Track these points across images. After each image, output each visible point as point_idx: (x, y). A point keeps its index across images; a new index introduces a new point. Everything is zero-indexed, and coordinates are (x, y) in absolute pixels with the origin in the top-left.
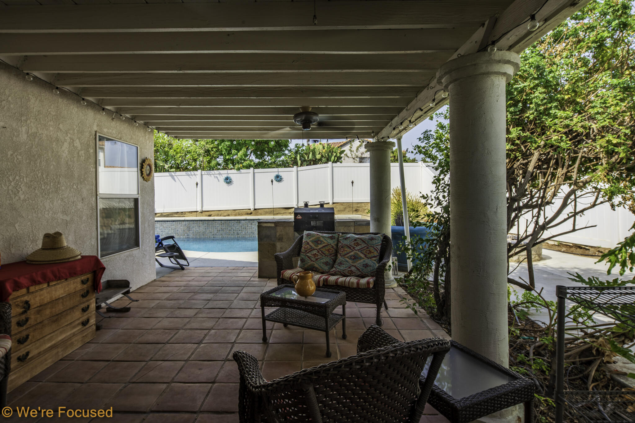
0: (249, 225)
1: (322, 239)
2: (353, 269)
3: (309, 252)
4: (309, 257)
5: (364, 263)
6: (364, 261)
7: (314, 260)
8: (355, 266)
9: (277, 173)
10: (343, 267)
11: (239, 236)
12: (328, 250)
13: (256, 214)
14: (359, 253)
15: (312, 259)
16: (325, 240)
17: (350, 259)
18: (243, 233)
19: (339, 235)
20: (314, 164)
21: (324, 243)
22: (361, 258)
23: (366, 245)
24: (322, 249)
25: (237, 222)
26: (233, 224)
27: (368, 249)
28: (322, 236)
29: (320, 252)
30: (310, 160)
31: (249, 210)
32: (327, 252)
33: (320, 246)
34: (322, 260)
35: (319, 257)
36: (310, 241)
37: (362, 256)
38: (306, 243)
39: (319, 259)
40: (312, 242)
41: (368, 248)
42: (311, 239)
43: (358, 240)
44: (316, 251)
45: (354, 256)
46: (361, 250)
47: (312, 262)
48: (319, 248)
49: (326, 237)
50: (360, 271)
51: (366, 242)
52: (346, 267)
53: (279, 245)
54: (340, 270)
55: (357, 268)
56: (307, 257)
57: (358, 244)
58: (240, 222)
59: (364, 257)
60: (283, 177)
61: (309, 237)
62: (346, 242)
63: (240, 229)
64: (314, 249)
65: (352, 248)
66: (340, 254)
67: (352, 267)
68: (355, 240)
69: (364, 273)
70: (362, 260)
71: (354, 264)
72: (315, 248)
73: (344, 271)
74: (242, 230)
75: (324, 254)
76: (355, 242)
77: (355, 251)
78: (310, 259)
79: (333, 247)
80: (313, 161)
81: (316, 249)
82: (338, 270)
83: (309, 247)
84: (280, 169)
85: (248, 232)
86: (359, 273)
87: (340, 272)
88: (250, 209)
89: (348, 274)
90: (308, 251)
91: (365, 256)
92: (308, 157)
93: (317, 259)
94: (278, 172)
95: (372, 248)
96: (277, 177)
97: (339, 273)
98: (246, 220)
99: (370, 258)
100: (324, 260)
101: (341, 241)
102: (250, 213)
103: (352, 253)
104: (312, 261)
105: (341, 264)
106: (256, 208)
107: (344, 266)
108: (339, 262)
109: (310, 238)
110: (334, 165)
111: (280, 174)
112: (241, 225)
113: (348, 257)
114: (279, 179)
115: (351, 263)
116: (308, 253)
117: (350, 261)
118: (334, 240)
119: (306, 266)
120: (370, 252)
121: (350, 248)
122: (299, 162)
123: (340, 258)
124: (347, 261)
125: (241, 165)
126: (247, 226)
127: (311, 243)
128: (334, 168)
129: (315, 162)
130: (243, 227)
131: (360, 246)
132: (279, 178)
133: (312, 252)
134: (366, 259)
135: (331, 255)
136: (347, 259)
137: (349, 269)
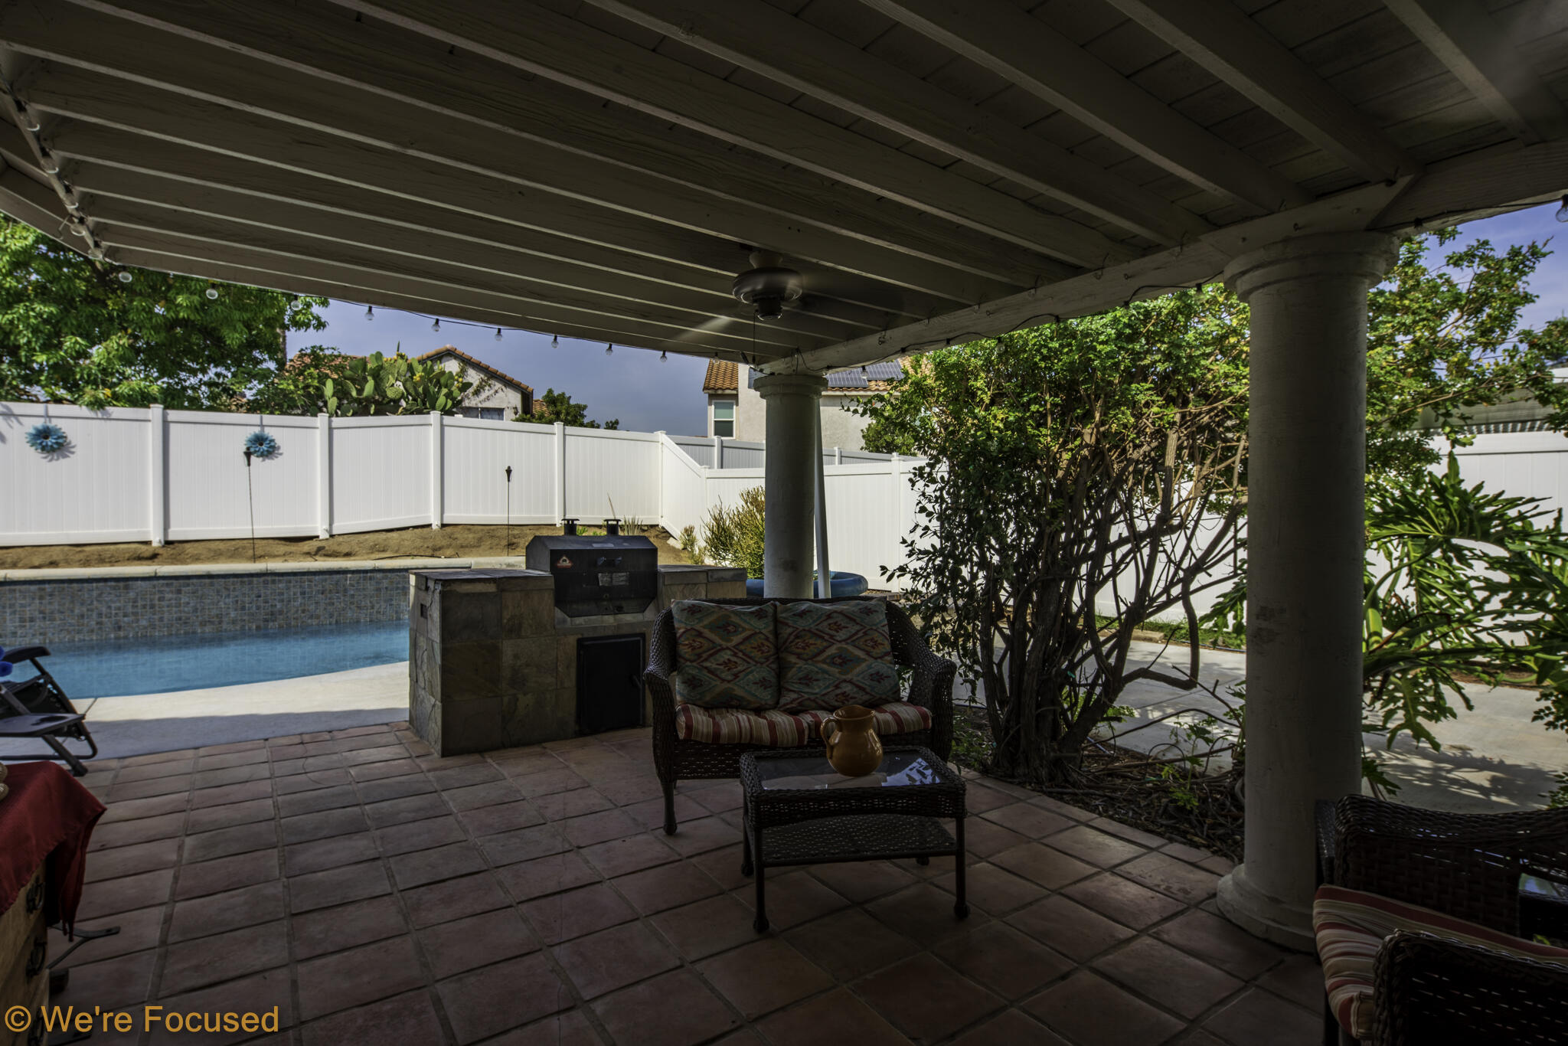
0: (168, 596)
1: (735, 619)
2: (847, 688)
3: (711, 655)
4: (710, 671)
5: (872, 671)
6: (870, 667)
7: (730, 678)
8: (850, 682)
9: (257, 430)
10: (819, 687)
11: (122, 634)
12: (759, 648)
13: (175, 560)
14: (850, 648)
15: (723, 675)
16: (745, 621)
17: (833, 664)
18: (144, 623)
19: (775, 606)
20: (377, 413)
21: (744, 630)
22: (859, 660)
23: (858, 627)
24: (742, 647)
25: (114, 588)
26: (95, 593)
27: (867, 638)
28: (733, 612)
29: (740, 655)
30: (367, 399)
31: (143, 547)
32: (756, 654)
33: (736, 639)
34: (750, 676)
35: (740, 668)
36: (704, 627)
37: (861, 654)
38: (694, 633)
39: (741, 675)
40: (712, 628)
41: (865, 634)
42: (706, 622)
43: (835, 615)
44: (729, 652)
45: (840, 657)
46: (850, 639)
47: (726, 685)
48: (734, 643)
49: (744, 613)
50: (867, 693)
51: (858, 620)
52: (828, 687)
53: (508, 648)
54: (812, 697)
55: (857, 686)
56: (705, 672)
57: (839, 628)
58: (127, 588)
59: (866, 657)
60: (278, 442)
61: (698, 615)
62: (802, 624)
63: (130, 610)
64: (722, 649)
65: (826, 637)
66: (799, 656)
67: (844, 685)
68: (829, 616)
69: (878, 696)
70: (864, 665)
71: (849, 677)
72: (724, 644)
73: (826, 698)
74: (135, 614)
75: (750, 658)
76: (831, 621)
77: (839, 645)
78: (717, 676)
79: (767, 639)
80: (376, 402)
81: (728, 648)
82: (806, 696)
83: (706, 645)
84: (268, 419)
85: (161, 619)
86: (866, 697)
87: (814, 701)
88: (148, 543)
89: (836, 704)
90: (705, 656)
91: (868, 653)
92: (360, 391)
93: (736, 676)
94: (262, 426)
95: (877, 634)
96: (259, 440)
97: (814, 705)
98: (156, 577)
99: (880, 658)
100: (756, 676)
101: (790, 623)
102: (147, 554)
103: (832, 650)
104: (723, 680)
105: (807, 680)
106: (171, 538)
107: (821, 683)
108: (801, 675)
109: (700, 620)
110: (447, 419)
111: (269, 432)
112: (132, 595)
113: (824, 662)
114: (264, 447)
115: (838, 675)
116: (706, 660)
117: (834, 670)
118: (766, 620)
119: (708, 698)
120: (876, 644)
121: (823, 638)
122: (333, 402)
123: (798, 667)
124: (826, 672)
125: (108, 392)
126: (161, 599)
127: (707, 633)
128: (446, 428)
129: (384, 406)
130: (140, 603)
131: (844, 631)
132: (261, 447)
133: (717, 656)
134: (871, 660)
135: (767, 659)
136: (825, 666)
137: (838, 691)
